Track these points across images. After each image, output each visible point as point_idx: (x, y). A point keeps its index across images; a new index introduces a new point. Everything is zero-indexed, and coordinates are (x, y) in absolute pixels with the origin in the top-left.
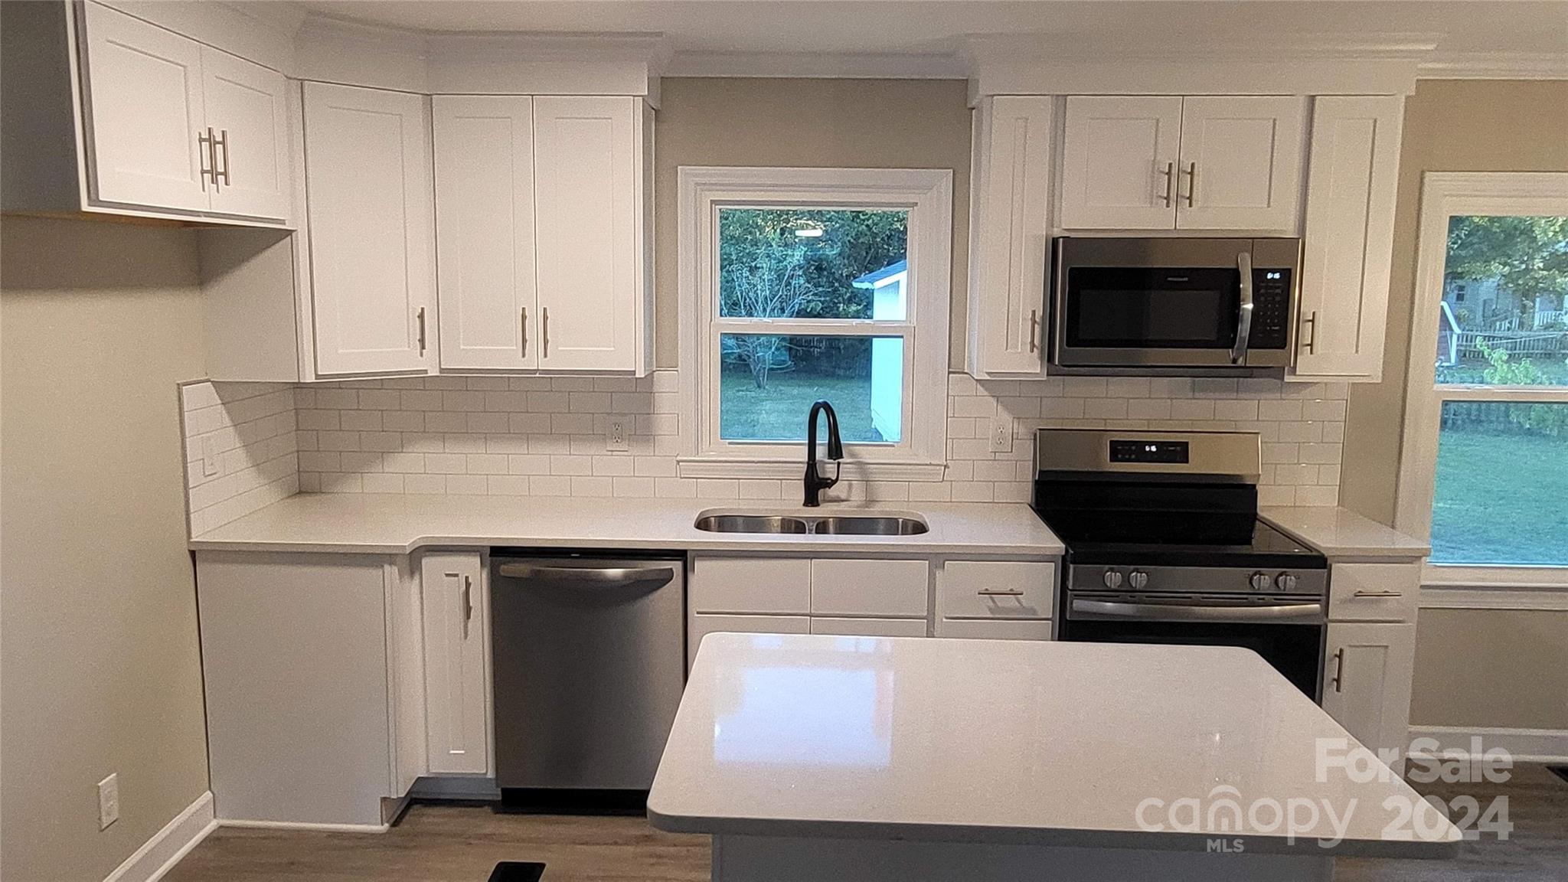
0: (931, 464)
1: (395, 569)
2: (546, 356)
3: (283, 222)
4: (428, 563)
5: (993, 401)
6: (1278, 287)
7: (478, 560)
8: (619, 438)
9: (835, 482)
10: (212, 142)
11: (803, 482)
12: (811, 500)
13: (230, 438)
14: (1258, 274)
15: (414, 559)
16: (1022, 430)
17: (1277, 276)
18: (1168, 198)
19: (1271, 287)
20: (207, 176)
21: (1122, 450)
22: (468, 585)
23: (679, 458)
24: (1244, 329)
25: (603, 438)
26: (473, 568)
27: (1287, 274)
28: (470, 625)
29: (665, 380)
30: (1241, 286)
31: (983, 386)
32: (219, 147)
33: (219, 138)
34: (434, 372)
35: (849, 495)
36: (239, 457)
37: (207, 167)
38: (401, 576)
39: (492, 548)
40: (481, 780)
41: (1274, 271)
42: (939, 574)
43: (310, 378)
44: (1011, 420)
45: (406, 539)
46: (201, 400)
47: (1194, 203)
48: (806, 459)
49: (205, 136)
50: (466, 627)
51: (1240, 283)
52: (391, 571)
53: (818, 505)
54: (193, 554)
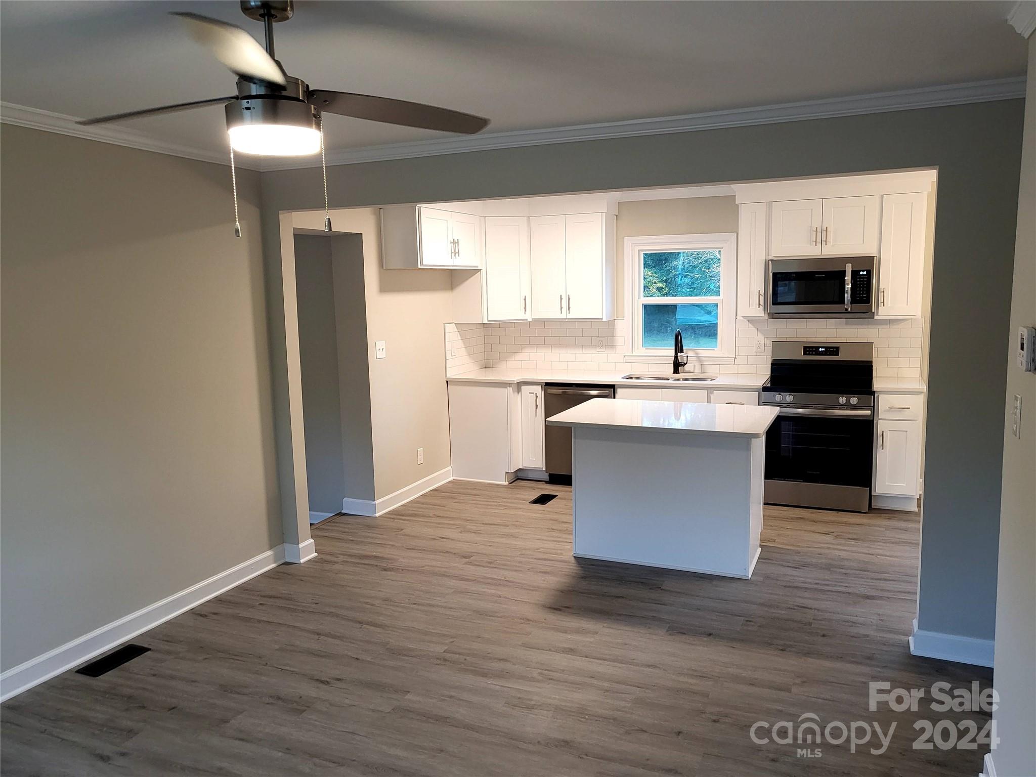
0: (728, 357)
1: (511, 389)
2: (569, 313)
3: (477, 267)
4: (523, 388)
5: (756, 330)
6: (865, 278)
7: (541, 387)
8: (601, 346)
9: (685, 364)
10: (454, 243)
11: (672, 365)
12: (676, 371)
13: (460, 344)
14: (855, 274)
15: (519, 385)
16: (769, 343)
17: (865, 273)
18: (816, 242)
19: (862, 278)
20: (453, 254)
21: (809, 350)
22: (537, 397)
23: (625, 355)
24: (848, 297)
25: (595, 346)
26: (538, 390)
27: (869, 273)
28: (537, 411)
29: (619, 324)
30: (846, 278)
31: (750, 323)
32: (457, 244)
33: (457, 242)
34: (530, 320)
35: (694, 370)
36: (463, 351)
37: (453, 251)
38: (513, 392)
39: (546, 383)
40: (541, 471)
41: (863, 271)
42: (712, 396)
43: (486, 321)
44: (763, 338)
45: (516, 378)
46: (451, 328)
47: (828, 243)
48: (674, 355)
49: (452, 241)
50: (536, 411)
51: (845, 277)
52: (510, 389)
53: (679, 373)
54: (447, 382)
